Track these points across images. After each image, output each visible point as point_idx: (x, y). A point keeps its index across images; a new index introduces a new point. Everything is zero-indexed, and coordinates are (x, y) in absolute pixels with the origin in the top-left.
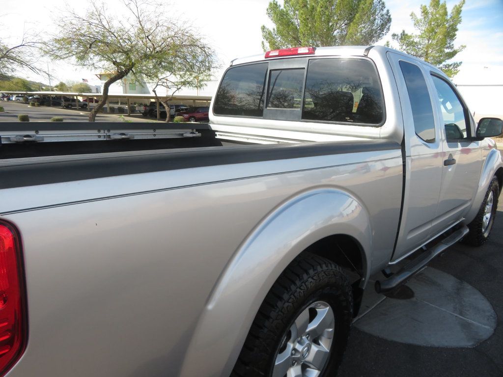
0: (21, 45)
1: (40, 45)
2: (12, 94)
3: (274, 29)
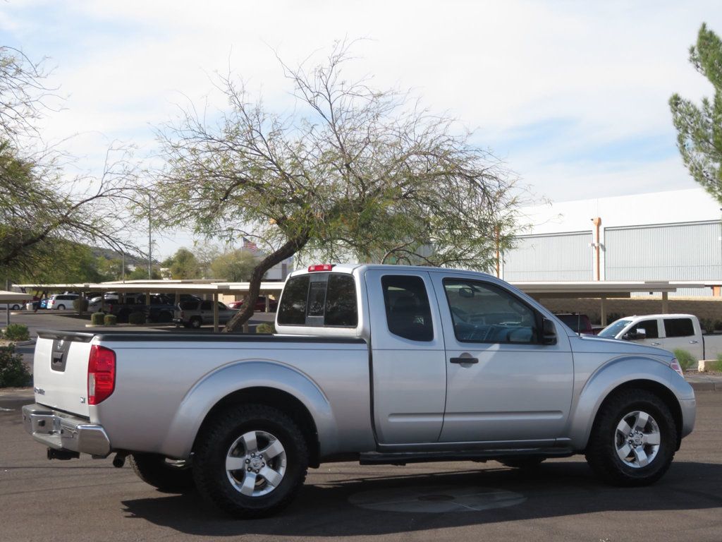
0: (97, 197)
1: (130, 193)
2: (47, 291)
3: (706, 102)
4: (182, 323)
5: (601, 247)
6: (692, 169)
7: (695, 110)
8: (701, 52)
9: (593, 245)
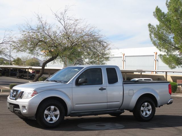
0: (2, 43)
3: (157, 26)
4: (19, 76)
5: (124, 61)
6: (153, 42)
7: (154, 27)
8: (156, 13)
9: (122, 60)
